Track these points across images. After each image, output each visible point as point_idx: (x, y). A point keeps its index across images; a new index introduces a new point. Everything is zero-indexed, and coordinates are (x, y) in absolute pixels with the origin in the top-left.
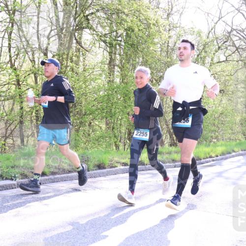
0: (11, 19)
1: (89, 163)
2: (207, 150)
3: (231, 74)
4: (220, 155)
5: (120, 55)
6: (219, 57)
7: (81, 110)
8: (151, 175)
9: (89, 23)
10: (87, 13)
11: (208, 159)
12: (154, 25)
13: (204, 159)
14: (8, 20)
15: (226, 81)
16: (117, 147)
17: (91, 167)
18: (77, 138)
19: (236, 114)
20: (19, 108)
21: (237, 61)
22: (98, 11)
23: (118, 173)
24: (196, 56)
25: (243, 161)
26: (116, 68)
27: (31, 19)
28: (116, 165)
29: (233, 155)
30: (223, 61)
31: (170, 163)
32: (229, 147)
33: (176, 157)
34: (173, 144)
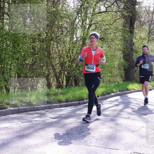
3: (110, 24)
4: (101, 96)
6: (100, 8)
8: (40, 115)
15: (106, 30)
19: (114, 60)
21: (116, 12)
23: (8, 114)
24: (79, 7)
25: (120, 100)
28: (6, 106)
29: (112, 95)
30: (104, 12)
31: (56, 104)
32: (108, 88)
33: (62, 97)
34: (59, 86)
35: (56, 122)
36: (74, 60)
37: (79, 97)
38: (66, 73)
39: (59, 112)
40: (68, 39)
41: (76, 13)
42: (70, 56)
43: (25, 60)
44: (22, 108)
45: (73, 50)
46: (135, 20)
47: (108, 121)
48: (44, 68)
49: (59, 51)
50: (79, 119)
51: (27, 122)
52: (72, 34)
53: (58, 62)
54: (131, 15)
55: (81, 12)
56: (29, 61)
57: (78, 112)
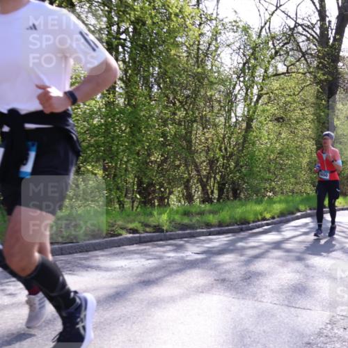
2: (258, 208)
3: (294, 94)
4: (278, 217)
5: (124, 62)
6: (276, 67)
8: (175, 248)
11: (260, 223)
12: (177, 15)
13: (254, 222)
15: (286, 103)
16: (121, 204)
19: (301, 155)
21: (304, 74)
23: (123, 245)
24: (241, 66)
25: (312, 225)
26: (118, 82)
28: (120, 231)
29: (298, 216)
30: (283, 74)
31: (202, 229)
32: (291, 204)
33: (212, 219)
34: (206, 199)
35: (203, 261)
36: (232, 155)
37: (241, 219)
38: (218, 177)
39: (208, 243)
40: (222, 119)
41: (235, 76)
42: (226, 149)
43: (149, 155)
44: (145, 235)
45: (230, 138)
46: (337, 87)
47: (293, 261)
48: (182, 168)
49: (207, 139)
50: (242, 255)
51: (155, 259)
52: (229, 111)
53: (204, 159)
54: (330, 78)
55: (245, 74)
56: (156, 157)
57: (240, 244)
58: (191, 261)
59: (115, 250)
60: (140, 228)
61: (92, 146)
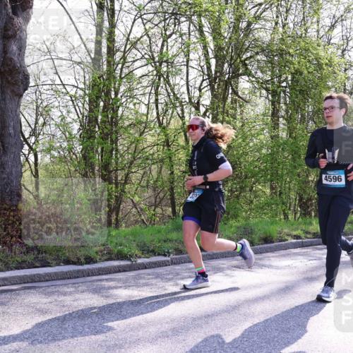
0: (158, 72)
1: (253, 236)
5: (285, 104)
7: (241, 173)
9: (247, 69)
10: (244, 57)
12: (326, 64)
14: (155, 72)
17: (256, 241)
18: (238, 206)
20: (169, 172)
22: (257, 53)
26: (281, 119)
27: (181, 70)
58: (345, 261)
59: (283, 252)
60: (303, 236)
61: (263, 170)
